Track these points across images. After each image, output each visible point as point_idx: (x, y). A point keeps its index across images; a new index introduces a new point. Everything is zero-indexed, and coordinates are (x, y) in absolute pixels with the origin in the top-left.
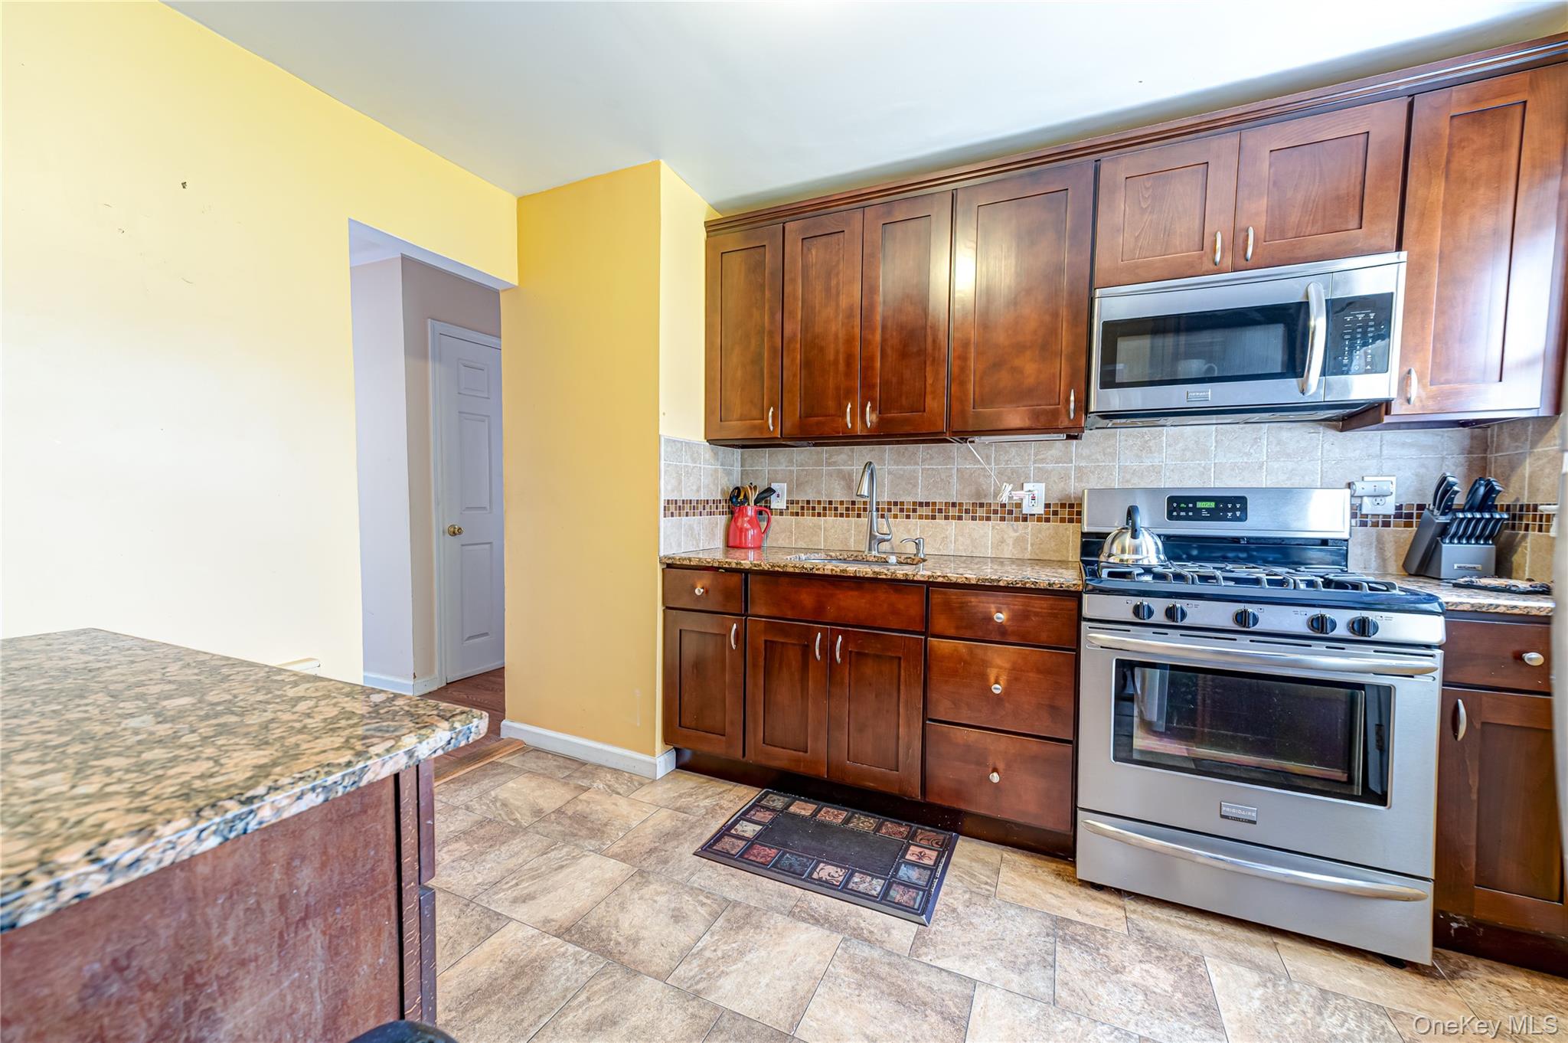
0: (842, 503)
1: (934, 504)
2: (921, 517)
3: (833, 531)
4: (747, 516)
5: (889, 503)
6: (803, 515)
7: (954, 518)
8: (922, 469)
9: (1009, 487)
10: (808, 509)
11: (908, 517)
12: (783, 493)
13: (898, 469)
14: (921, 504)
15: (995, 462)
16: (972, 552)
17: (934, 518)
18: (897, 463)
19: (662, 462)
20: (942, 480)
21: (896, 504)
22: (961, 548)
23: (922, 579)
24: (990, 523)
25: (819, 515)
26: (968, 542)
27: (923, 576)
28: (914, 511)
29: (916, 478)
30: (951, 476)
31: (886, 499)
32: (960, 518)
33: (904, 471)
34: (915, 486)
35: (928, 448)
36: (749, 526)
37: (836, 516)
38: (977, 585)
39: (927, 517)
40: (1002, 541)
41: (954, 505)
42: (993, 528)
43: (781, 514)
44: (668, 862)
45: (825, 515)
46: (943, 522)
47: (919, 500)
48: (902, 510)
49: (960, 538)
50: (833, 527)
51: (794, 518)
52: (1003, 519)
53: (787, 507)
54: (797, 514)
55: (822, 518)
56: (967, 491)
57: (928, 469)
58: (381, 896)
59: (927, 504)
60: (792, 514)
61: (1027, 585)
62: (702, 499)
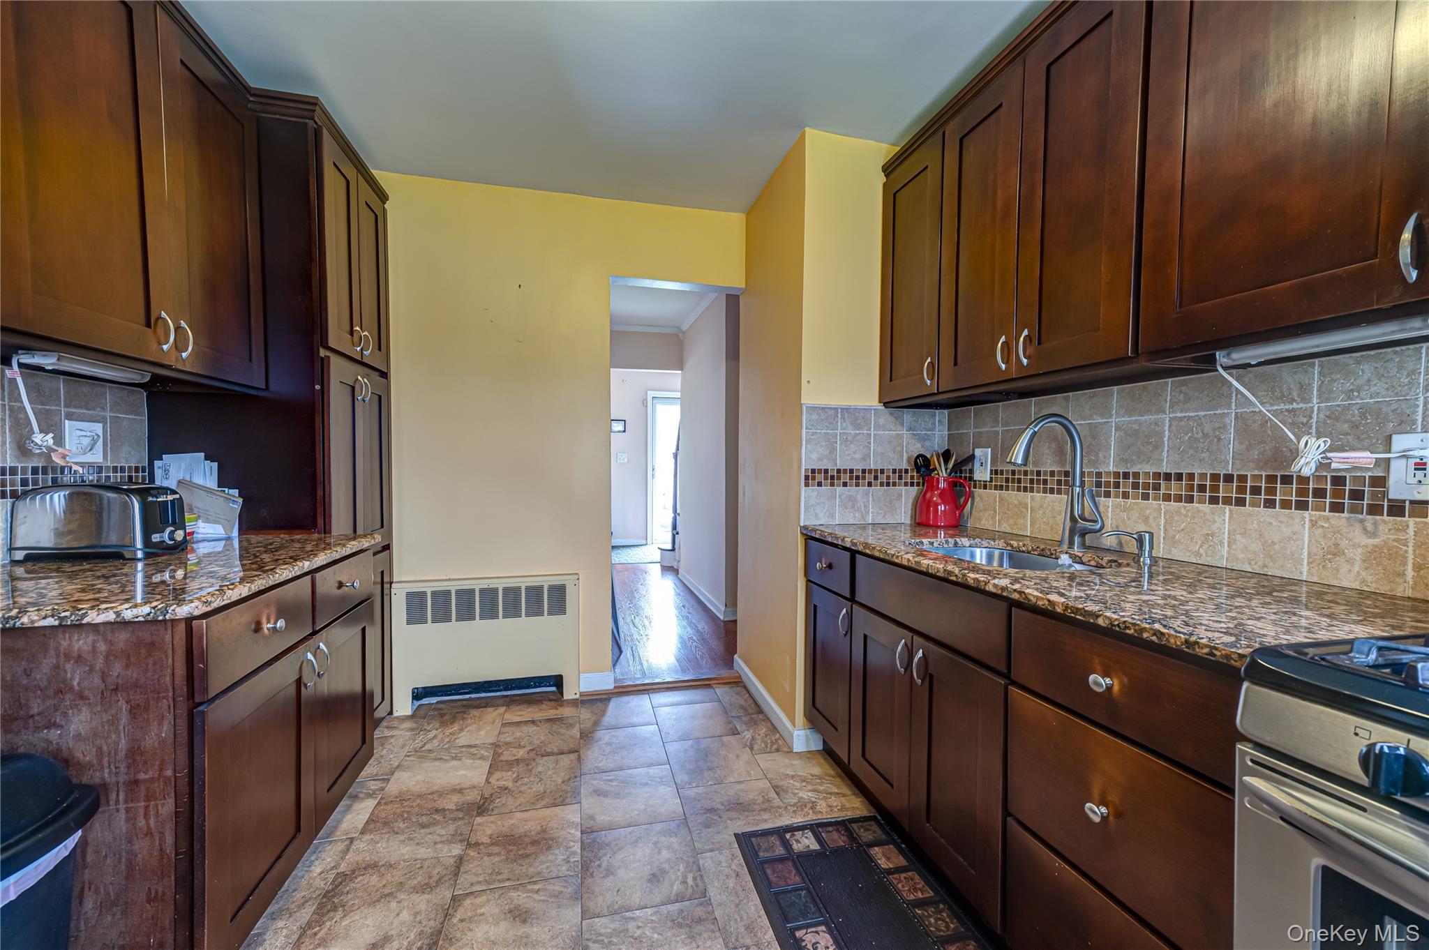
0: (1052, 474)
1: (1191, 476)
2: (1167, 498)
3: (1041, 512)
4: (938, 488)
5: (1117, 475)
6: (1007, 489)
7: (1227, 501)
8: (1171, 420)
9: (1323, 443)
10: (1013, 480)
11: (1146, 497)
12: (986, 462)
13: (1130, 422)
14: (1168, 477)
15: (1319, 396)
16: (1265, 566)
17: (1190, 499)
18: (1130, 412)
19: (804, 430)
20: (1205, 436)
21: (1126, 475)
22: (1241, 556)
23: (994, 590)
24: (1306, 514)
25: (1025, 489)
26: (1256, 546)
27: (995, 586)
28: (1157, 487)
29: (1161, 434)
30: (1224, 427)
31: (1111, 469)
32: (1241, 502)
33: (1140, 425)
34: (1158, 446)
35: (1185, 383)
36: (940, 501)
37: (1045, 491)
38: (1064, 615)
39: (1179, 499)
40: (1336, 552)
41: (1229, 478)
42: (1313, 524)
43: (985, 487)
44: (709, 828)
45: (1032, 490)
46: (1206, 507)
47: (1165, 469)
48: (1136, 486)
49: (1238, 537)
50: (1041, 506)
51: (997, 492)
52: (1337, 508)
53: (991, 478)
54: (1001, 488)
55: (1029, 494)
56: (1255, 454)
57: (1181, 419)
58: (164, 697)
59: (1179, 477)
60: (996, 487)
61: (1145, 635)
62: (872, 467)
